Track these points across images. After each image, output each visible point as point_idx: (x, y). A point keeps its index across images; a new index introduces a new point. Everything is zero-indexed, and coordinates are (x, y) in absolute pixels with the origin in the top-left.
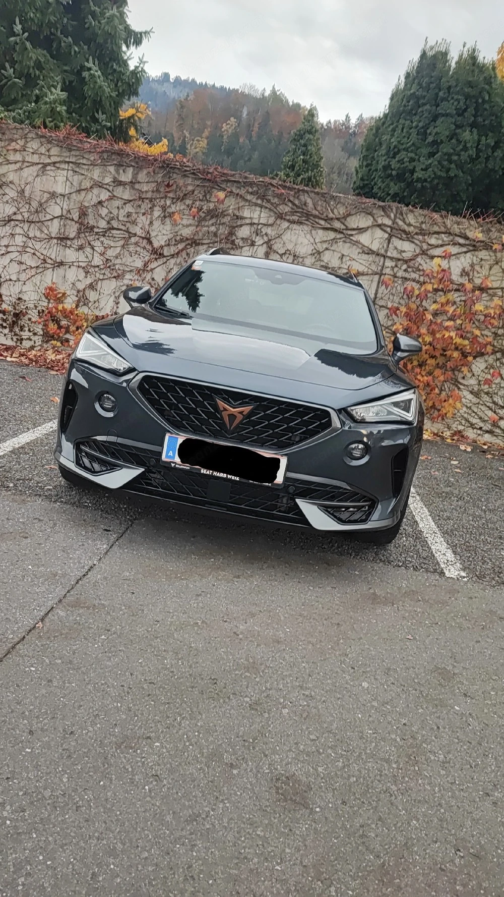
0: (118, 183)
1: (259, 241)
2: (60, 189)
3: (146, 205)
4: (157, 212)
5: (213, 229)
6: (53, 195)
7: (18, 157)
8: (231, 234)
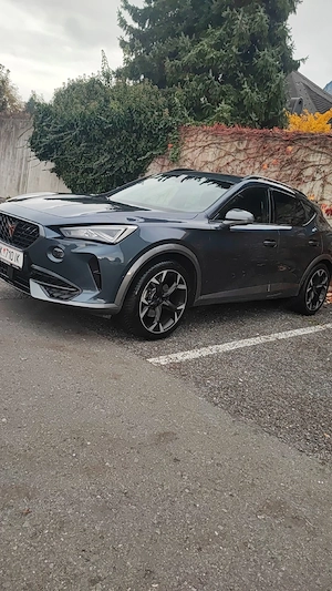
0: (238, 151)
1: (318, 177)
2: (210, 159)
3: (251, 162)
4: (257, 165)
5: (289, 172)
6: (207, 163)
7: (193, 144)
8: (300, 174)
